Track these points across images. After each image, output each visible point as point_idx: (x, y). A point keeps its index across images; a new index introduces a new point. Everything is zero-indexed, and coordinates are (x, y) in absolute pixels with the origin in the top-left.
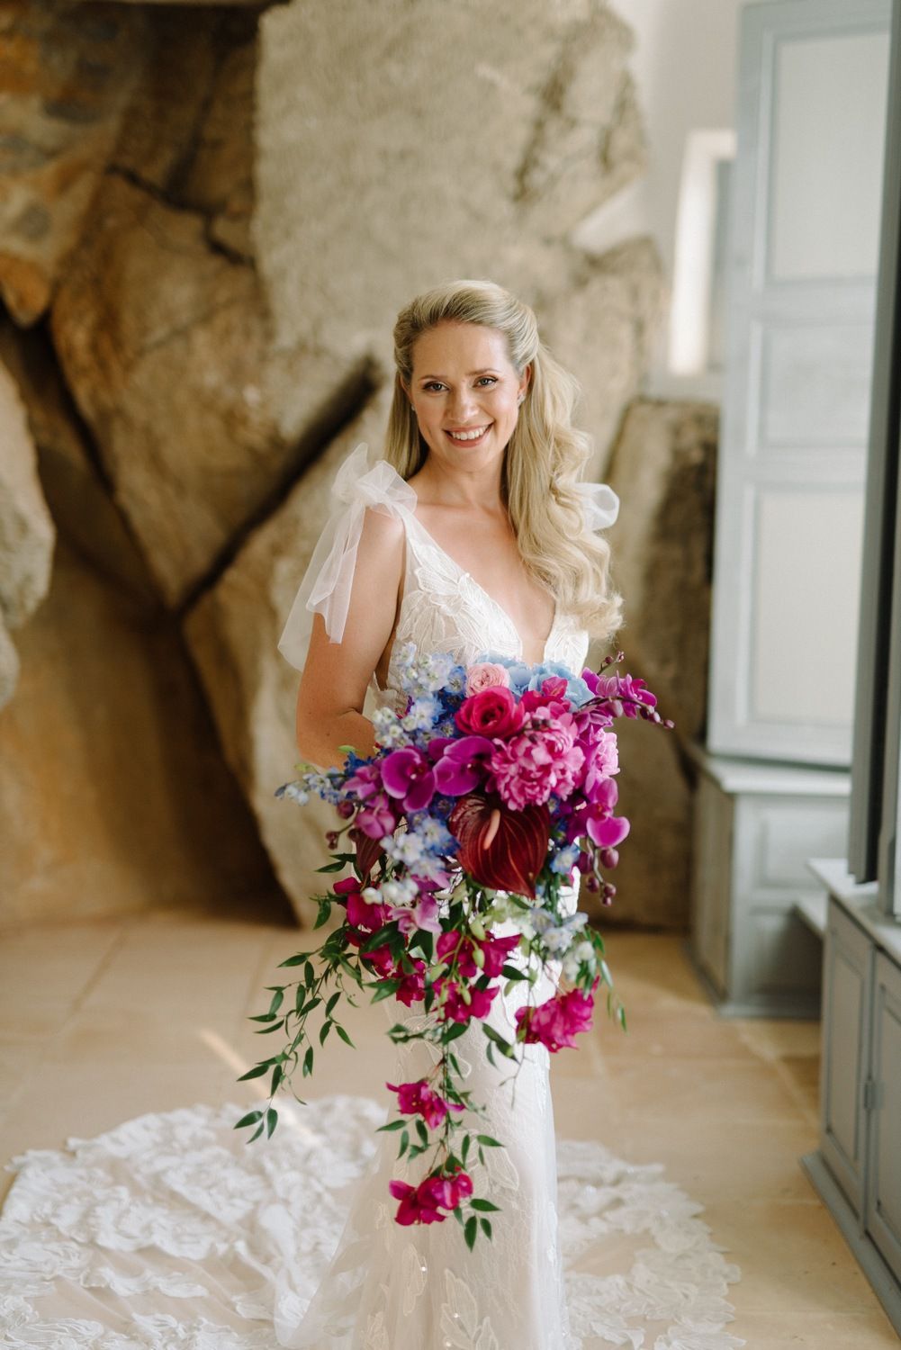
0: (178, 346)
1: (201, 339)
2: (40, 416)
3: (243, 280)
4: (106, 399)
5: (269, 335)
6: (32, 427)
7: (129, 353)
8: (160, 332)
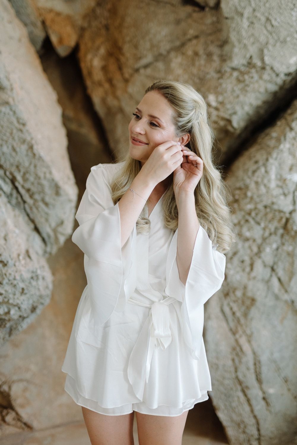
0: (160, 65)
1: (177, 61)
2: (70, 113)
3: (209, 18)
4: (112, 102)
5: (224, 59)
6: (66, 120)
7: (127, 72)
8: (148, 59)
